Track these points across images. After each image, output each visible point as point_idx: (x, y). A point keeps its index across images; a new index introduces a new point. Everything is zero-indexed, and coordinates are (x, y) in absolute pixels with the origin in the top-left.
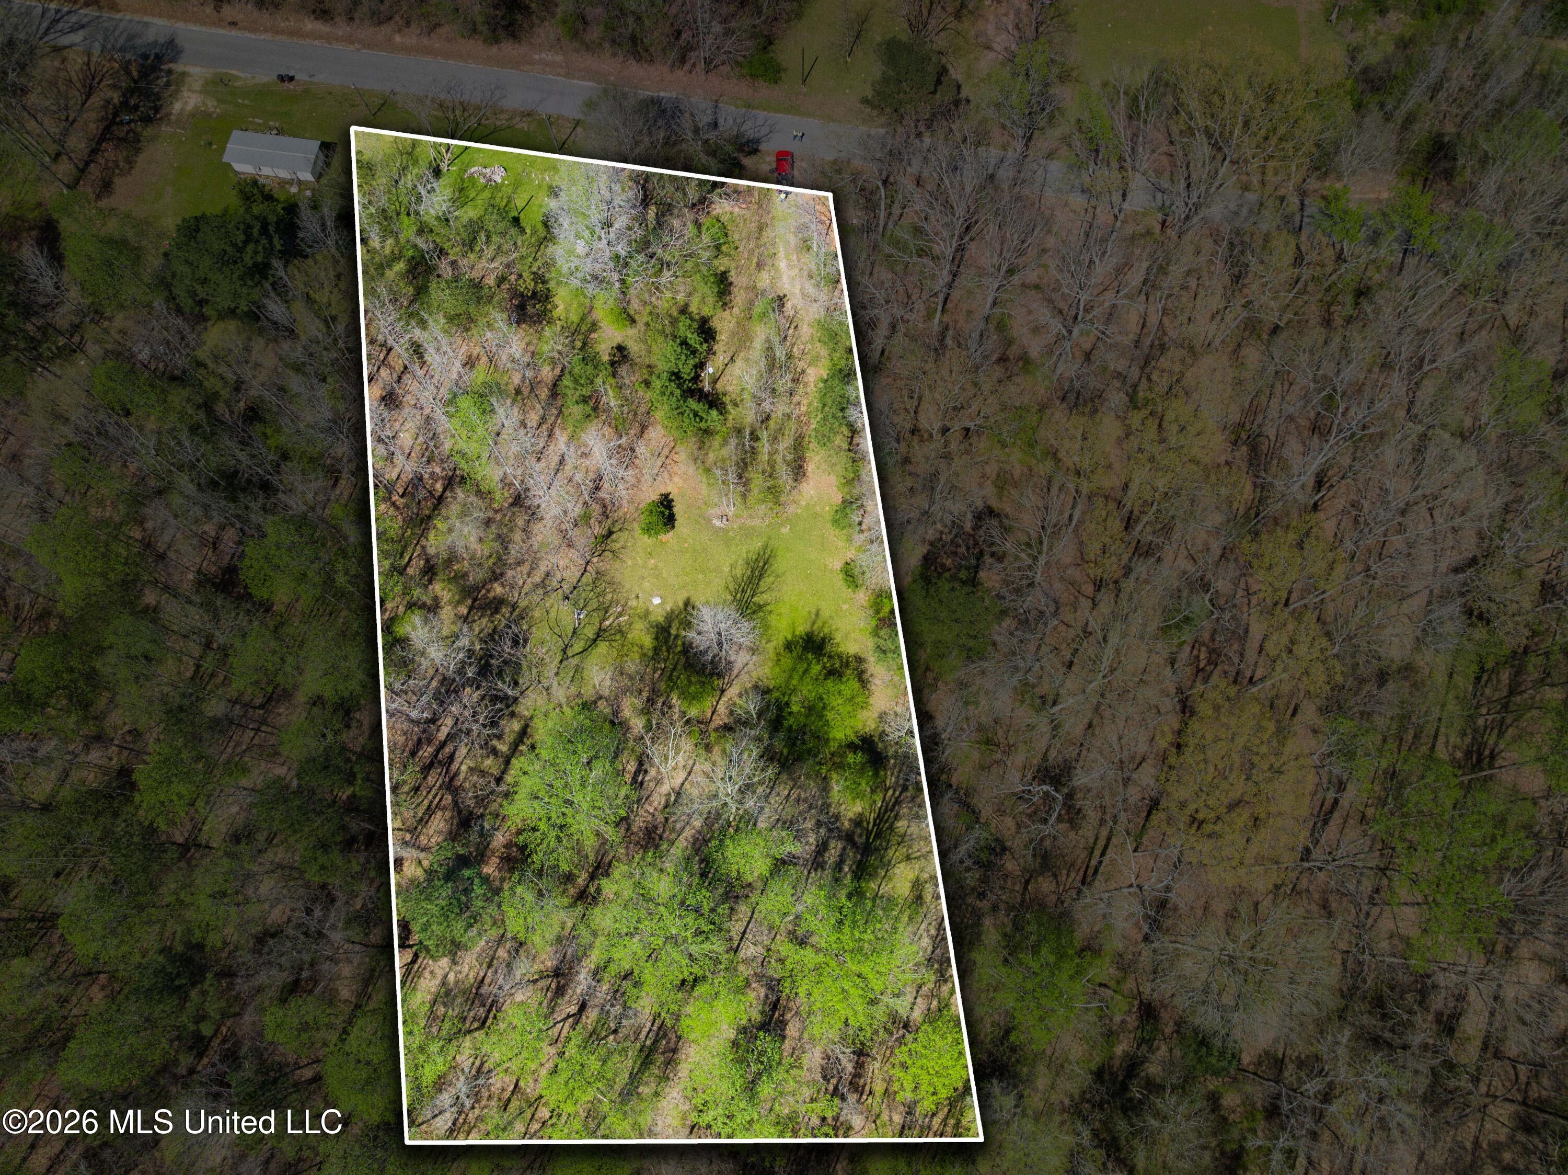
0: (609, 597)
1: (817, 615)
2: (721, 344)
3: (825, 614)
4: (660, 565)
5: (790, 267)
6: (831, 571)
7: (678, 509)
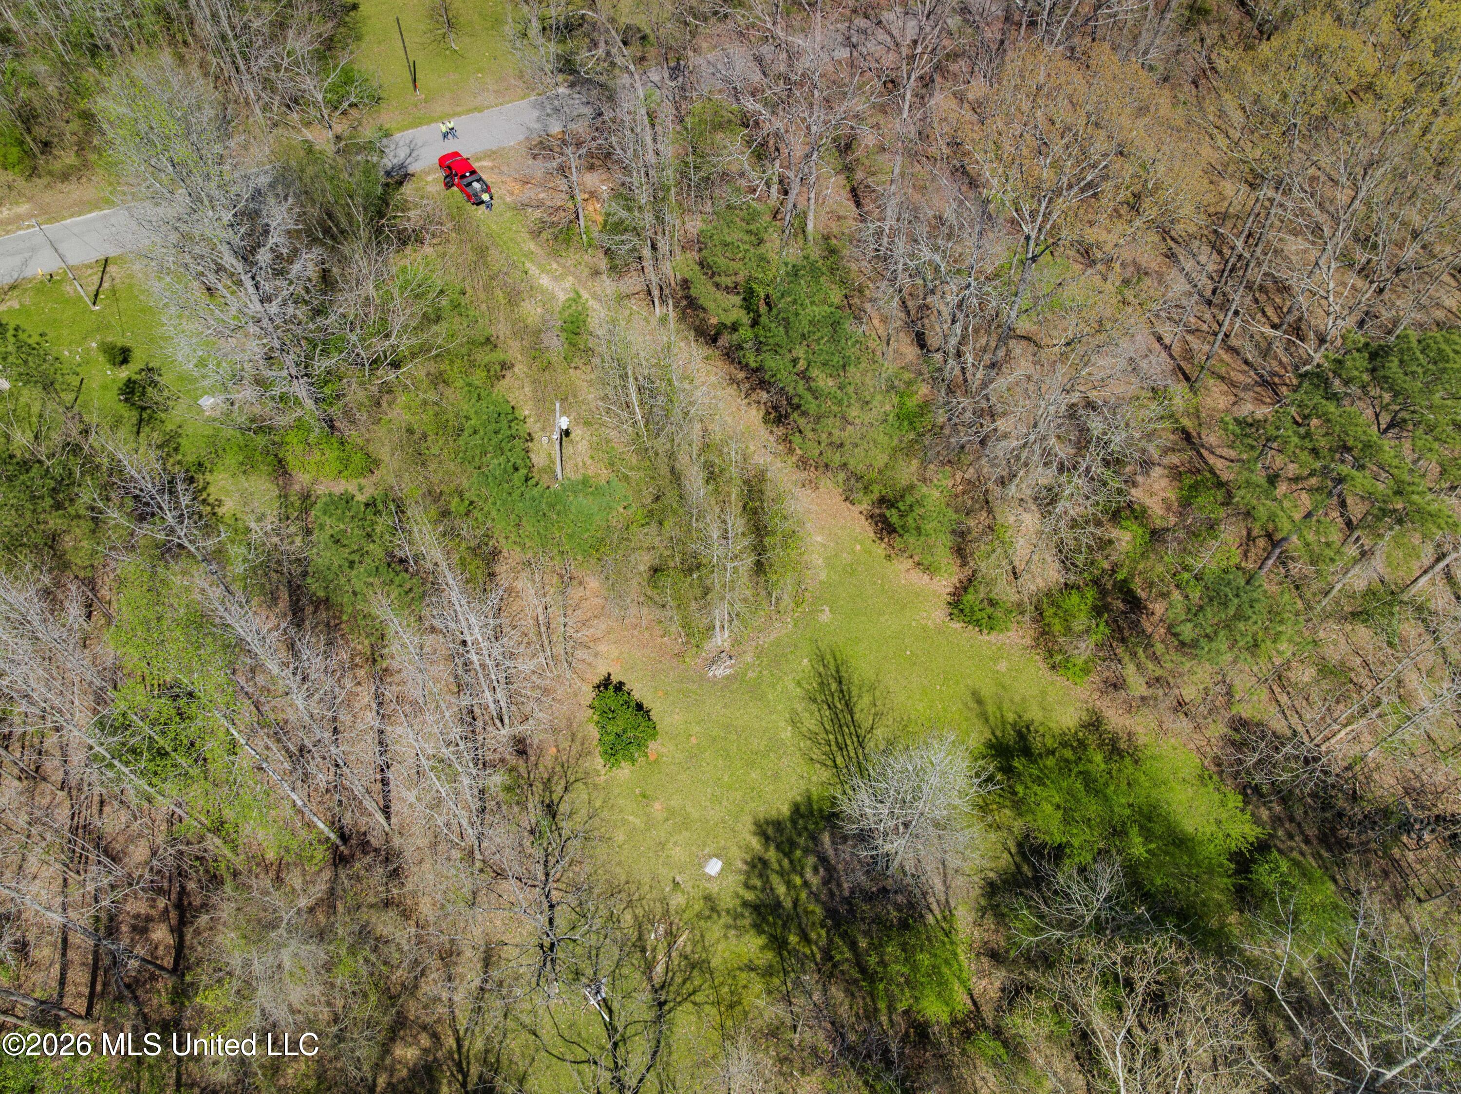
0: (628, 918)
1: (980, 702)
4: (675, 803)
5: (555, 279)
6: (939, 627)
7: (639, 691)
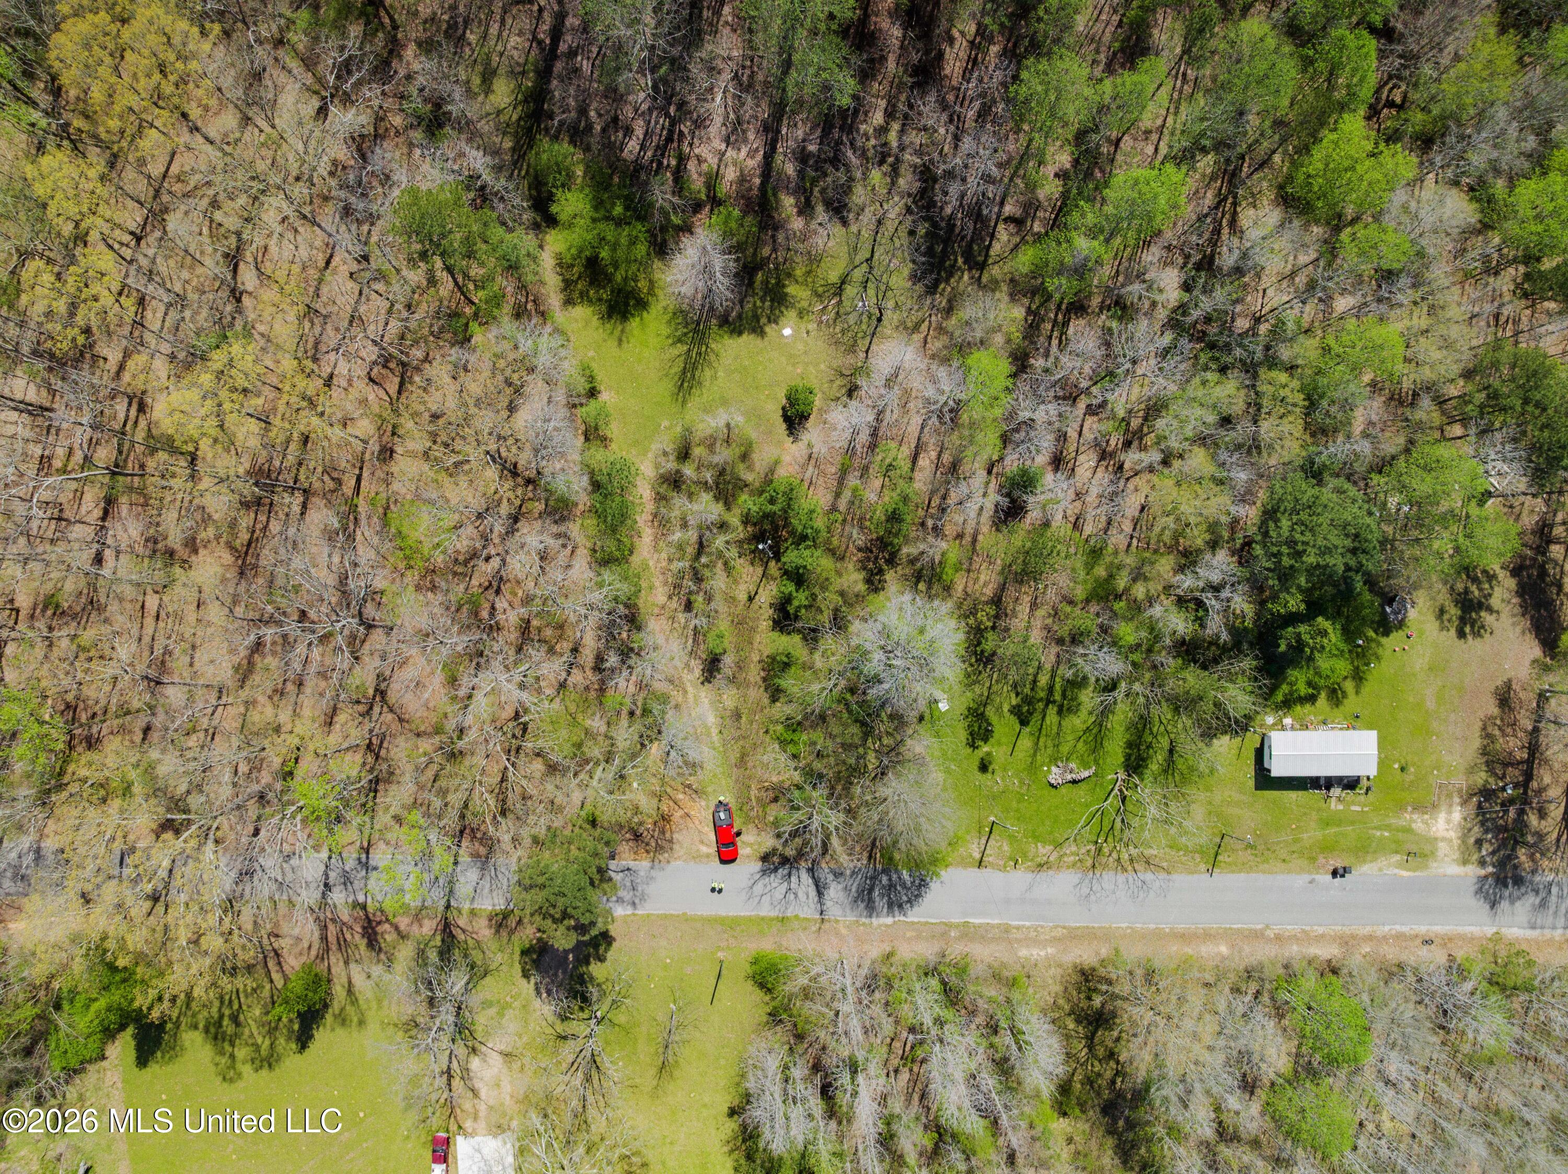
0: (837, 329)
1: (620, 341)
2: (766, 616)
3: (612, 343)
4: (790, 368)
5: (702, 718)
6: (610, 388)
7: (782, 428)
